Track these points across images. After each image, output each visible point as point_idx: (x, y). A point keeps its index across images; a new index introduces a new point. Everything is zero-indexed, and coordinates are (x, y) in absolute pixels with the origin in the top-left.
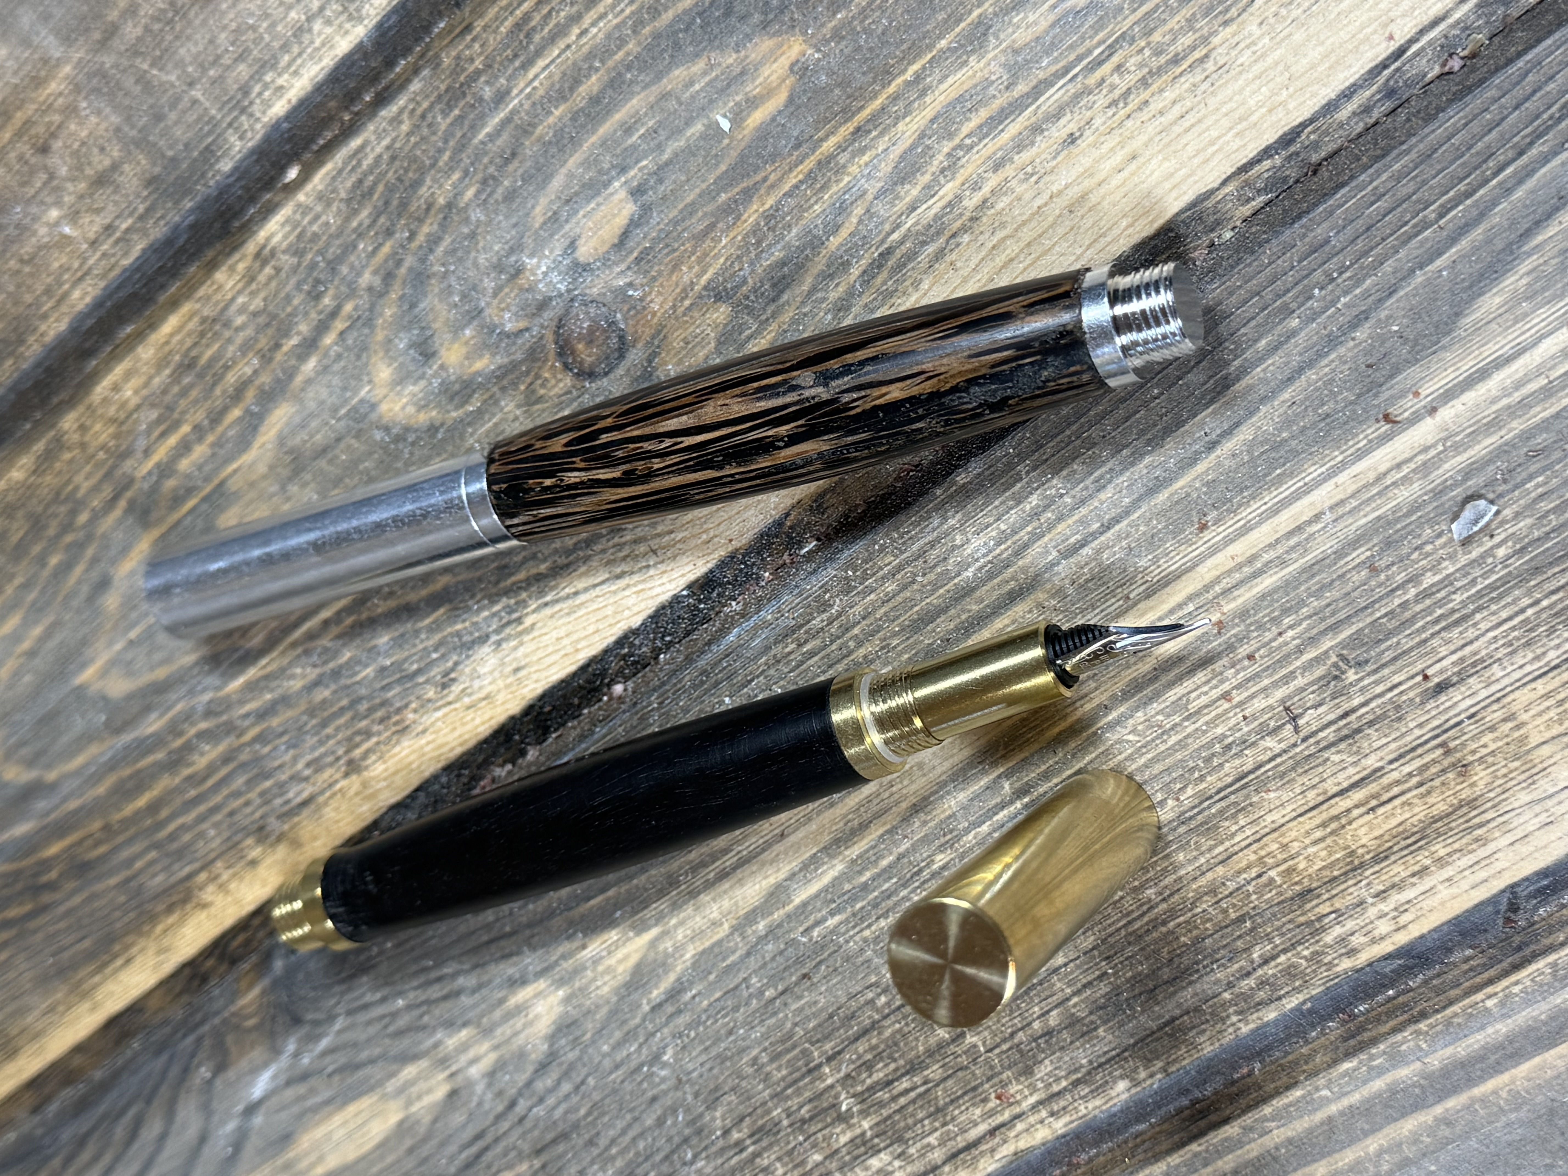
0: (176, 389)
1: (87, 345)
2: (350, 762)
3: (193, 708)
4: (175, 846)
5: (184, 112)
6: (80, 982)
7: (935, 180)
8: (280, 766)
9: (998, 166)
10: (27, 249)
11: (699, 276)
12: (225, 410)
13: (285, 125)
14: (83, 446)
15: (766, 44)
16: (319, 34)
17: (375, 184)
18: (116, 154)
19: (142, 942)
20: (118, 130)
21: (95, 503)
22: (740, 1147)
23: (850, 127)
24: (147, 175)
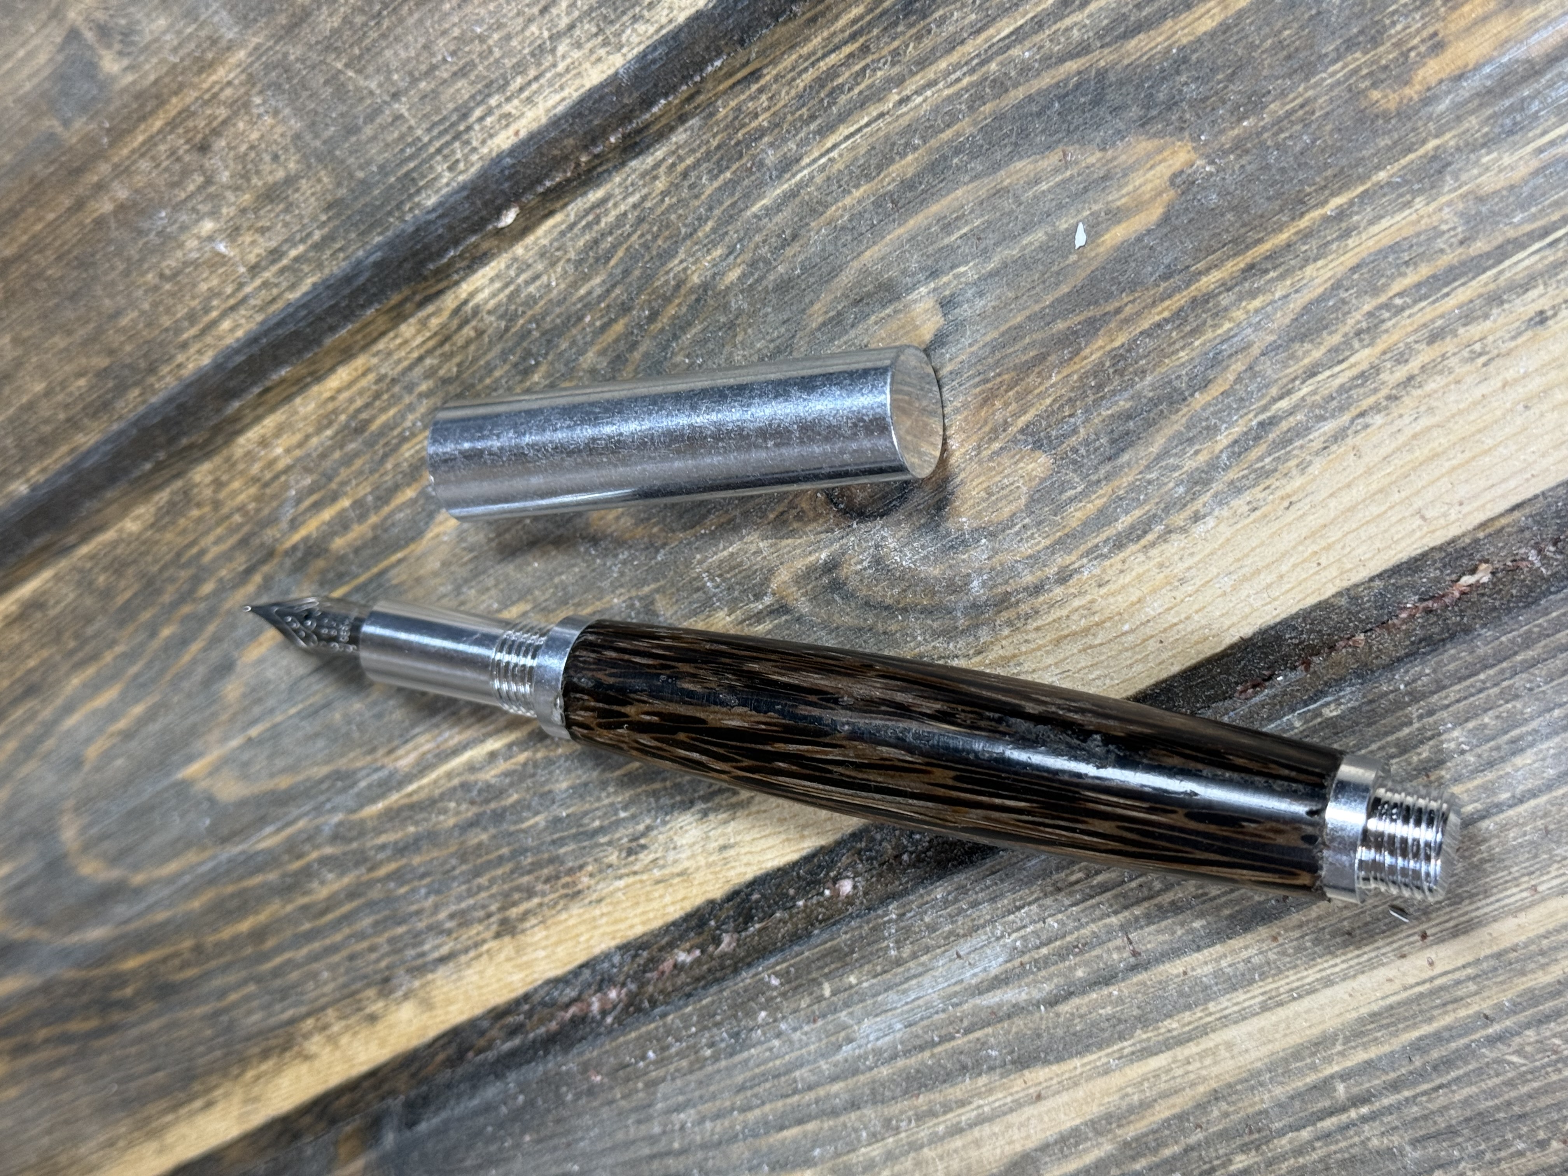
0: (337, 455)
1: (232, 384)
2: (504, 922)
3: (318, 829)
4: (278, 983)
5: (383, 128)
6: (148, 1120)
7: (1347, 342)
8: (418, 913)
9: (1434, 338)
10: (171, 263)
11: (1016, 415)
12: (396, 488)
13: (509, 161)
14: (217, 505)
15: (1143, 146)
16: (564, 57)
17: (615, 247)
18: (292, 165)
19: (227, 1086)
20: (297, 137)
21: (223, 573)
23: (1241, 262)
24: (329, 197)
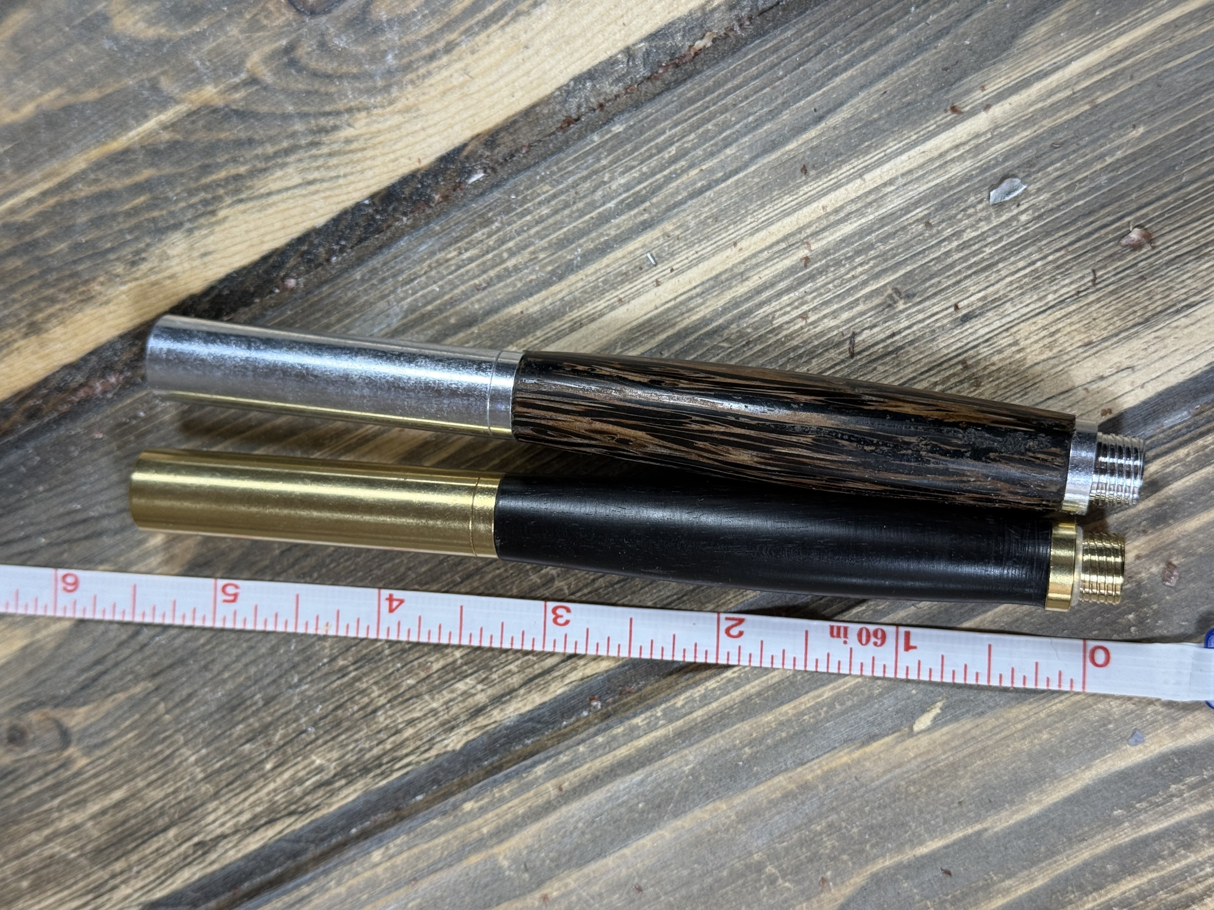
22: (343, 672)
